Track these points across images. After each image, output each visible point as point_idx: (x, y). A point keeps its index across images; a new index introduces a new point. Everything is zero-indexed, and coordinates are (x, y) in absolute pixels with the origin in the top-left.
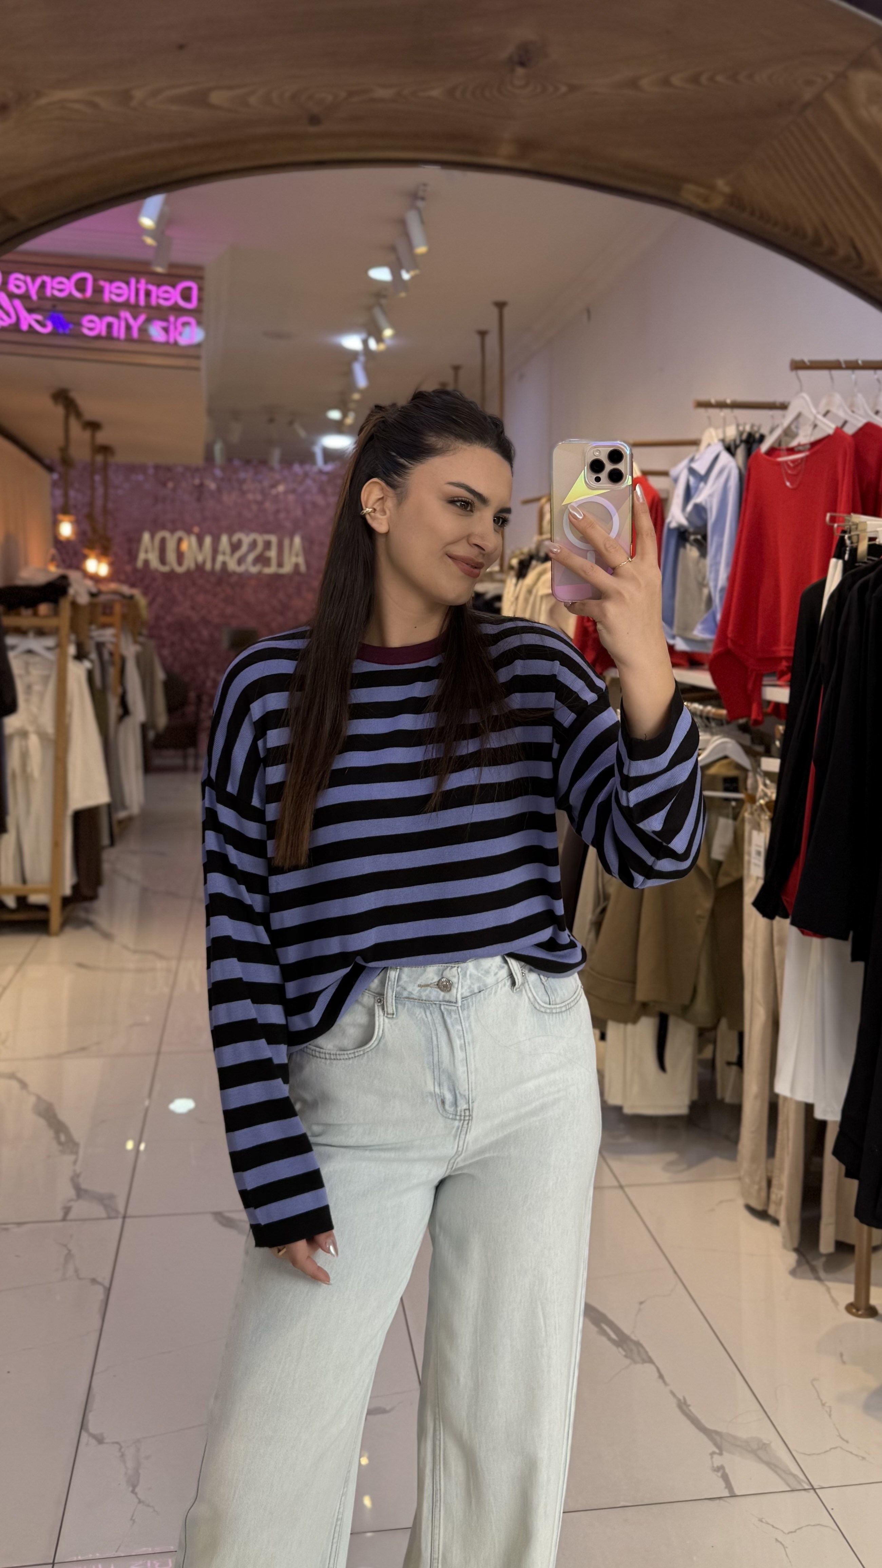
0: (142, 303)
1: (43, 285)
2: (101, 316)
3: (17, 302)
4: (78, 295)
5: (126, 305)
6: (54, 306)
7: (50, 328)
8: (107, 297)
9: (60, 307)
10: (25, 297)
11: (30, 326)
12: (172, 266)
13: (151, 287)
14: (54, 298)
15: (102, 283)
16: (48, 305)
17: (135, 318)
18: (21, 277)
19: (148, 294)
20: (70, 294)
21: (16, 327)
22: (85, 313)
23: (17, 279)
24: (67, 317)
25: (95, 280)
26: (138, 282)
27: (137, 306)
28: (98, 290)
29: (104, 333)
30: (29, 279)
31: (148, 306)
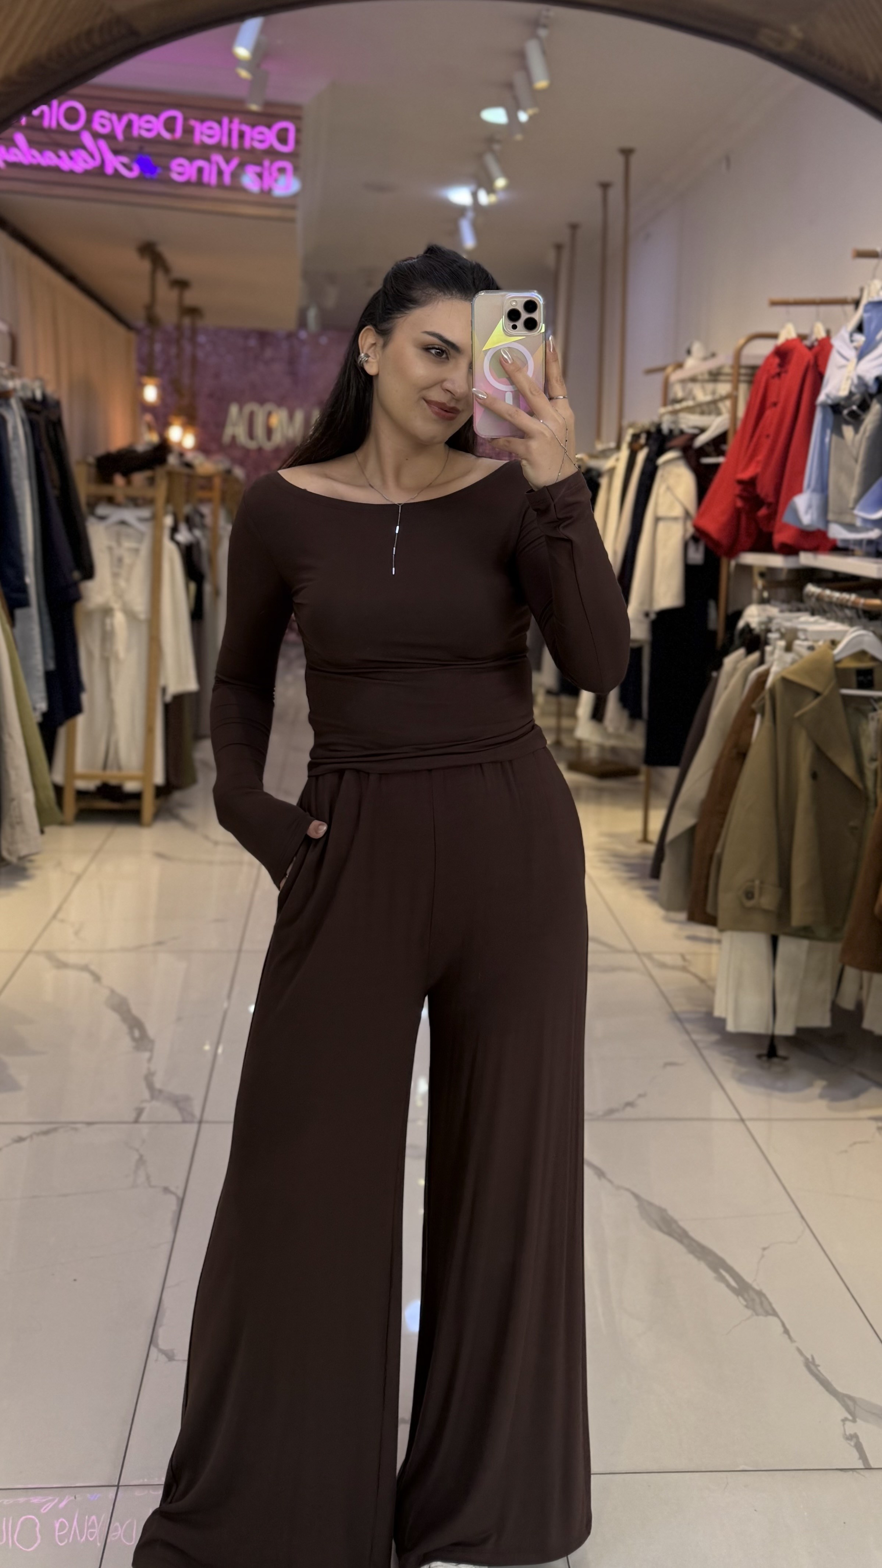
12: (268, 104)
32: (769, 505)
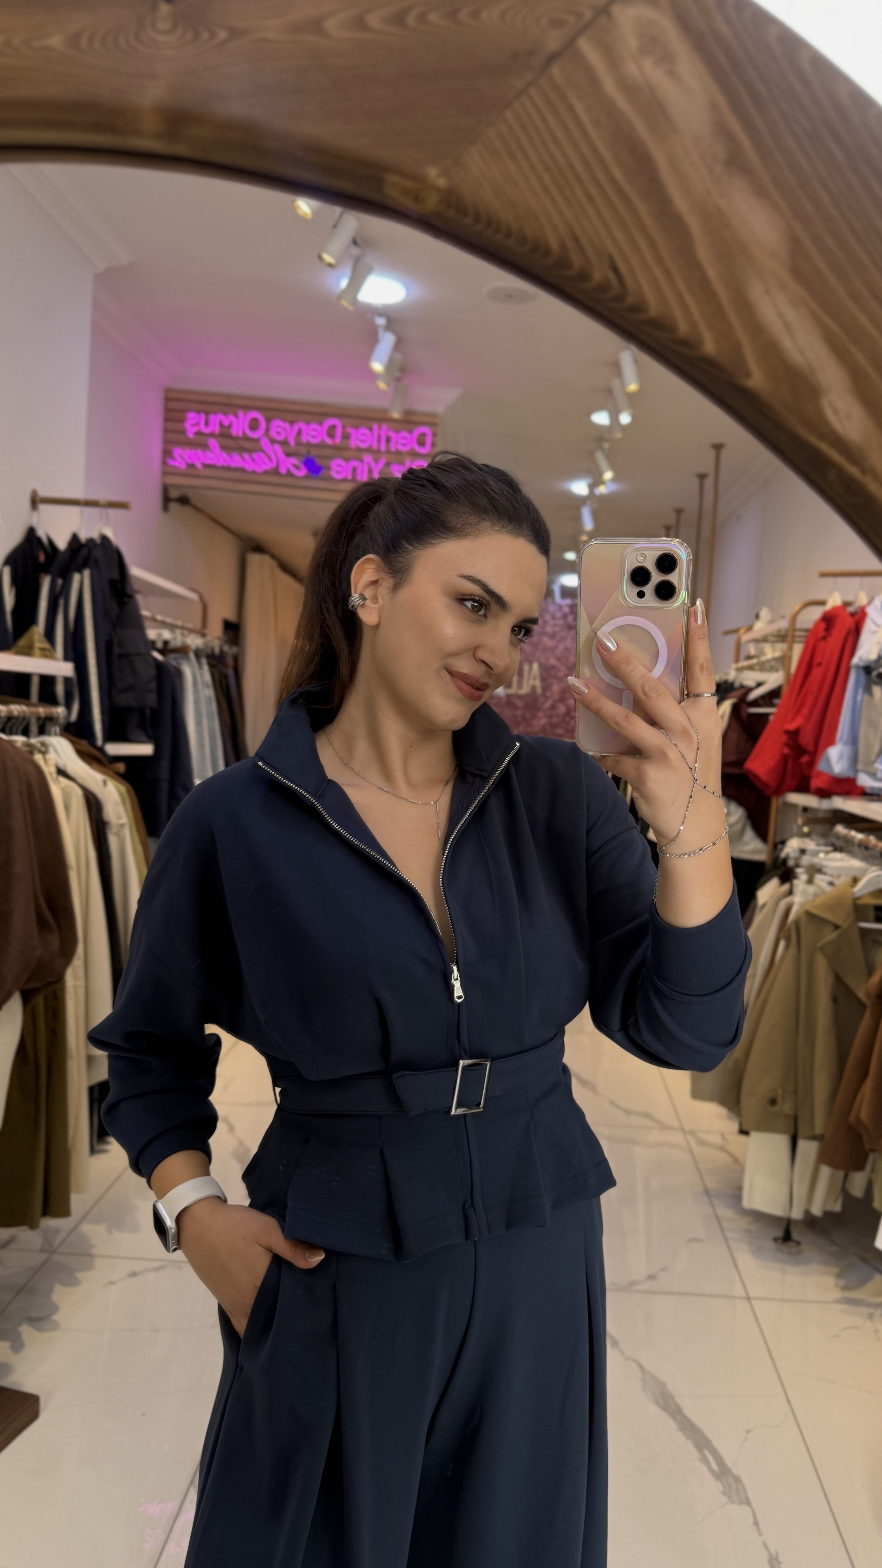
0: (383, 448)
1: (299, 432)
2: (347, 459)
3: (278, 447)
4: (329, 441)
5: (369, 450)
6: (309, 452)
7: (304, 472)
8: (354, 443)
9: (314, 452)
10: (284, 443)
11: (288, 470)
12: (408, 413)
13: (391, 434)
14: (309, 445)
15: (349, 430)
16: (303, 450)
17: (376, 461)
18: (281, 424)
19: (388, 440)
20: (323, 441)
21: (276, 472)
22: (333, 458)
23: (278, 426)
24: (319, 462)
25: (344, 427)
26: (380, 428)
27: (378, 451)
28: (346, 437)
29: (350, 477)
30: (287, 426)
31: (388, 452)
32: (810, 753)
